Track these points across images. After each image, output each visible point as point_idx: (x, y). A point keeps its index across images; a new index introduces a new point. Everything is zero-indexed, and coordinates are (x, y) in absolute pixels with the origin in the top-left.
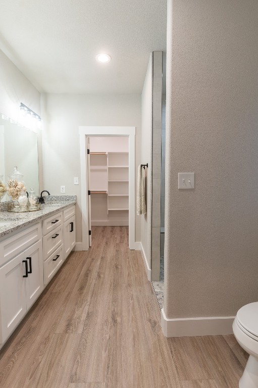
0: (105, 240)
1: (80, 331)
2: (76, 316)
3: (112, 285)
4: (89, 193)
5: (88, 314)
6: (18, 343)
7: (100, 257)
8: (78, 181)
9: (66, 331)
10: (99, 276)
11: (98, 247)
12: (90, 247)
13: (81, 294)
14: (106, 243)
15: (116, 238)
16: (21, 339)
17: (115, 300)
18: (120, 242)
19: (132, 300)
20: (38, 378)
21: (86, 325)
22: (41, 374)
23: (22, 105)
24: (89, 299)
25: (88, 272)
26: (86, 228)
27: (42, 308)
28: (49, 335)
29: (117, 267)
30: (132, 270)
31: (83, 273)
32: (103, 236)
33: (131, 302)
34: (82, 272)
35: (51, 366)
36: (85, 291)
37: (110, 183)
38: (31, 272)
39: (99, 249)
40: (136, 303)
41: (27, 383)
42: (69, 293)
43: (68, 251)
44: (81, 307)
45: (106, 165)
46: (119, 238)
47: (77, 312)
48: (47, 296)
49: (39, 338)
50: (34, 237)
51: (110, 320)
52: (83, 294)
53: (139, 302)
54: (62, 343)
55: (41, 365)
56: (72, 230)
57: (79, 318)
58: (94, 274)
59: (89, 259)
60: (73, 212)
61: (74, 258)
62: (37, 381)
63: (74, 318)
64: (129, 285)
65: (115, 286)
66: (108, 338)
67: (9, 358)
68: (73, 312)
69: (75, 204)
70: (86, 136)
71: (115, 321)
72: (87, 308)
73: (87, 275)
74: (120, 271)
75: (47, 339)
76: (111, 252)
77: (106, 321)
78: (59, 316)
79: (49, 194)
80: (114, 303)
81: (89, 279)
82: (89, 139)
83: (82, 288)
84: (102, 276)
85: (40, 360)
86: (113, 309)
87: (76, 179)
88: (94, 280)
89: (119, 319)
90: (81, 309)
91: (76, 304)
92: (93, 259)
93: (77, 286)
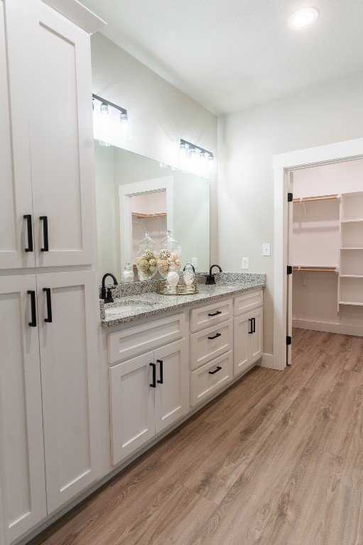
0: (322, 358)
1: (217, 500)
2: (221, 471)
3: (304, 446)
4: (289, 270)
5: (241, 478)
6: (138, 475)
7: (301, 388)
8: (269, 249)
9: (198, 490)
10: (285, 421)
11: (303, 369)
12: (288, 365)
13: (242, 440)
14: (323, 365)
15: (347, 360)
16: (142, 471)
17: (296, 477)
18: (353, 370)
19: (333, 490)
20: (138, 536)
21: (229, 495)
22: (144, 533)
23: (183, 142)
24: (252, 454)
25: (269, 407)
26: (280, 331)
27: (183, 439)
28: (175, 482)
29: (326, 416)
30: (357, 431)
31: (259, 406)
32: (321, 351)
33: (330, 493)
34: (259, 404)
35: (159, 529)
36: (251, 438)
37: (345, 253)
38: (161, 382)
39: (304, 373)
40: (340, 502)
41: (126, 534)
42: (226, 433)
43: (244, 364)
44: (234, 462)
45: (338, 218)
46: (353, 360)
47: (225, 467)
48: (194, 424)
49: (162, 480)
50: (172, 332)
51: (274, 506)
52: (246, 442)
53: (347, 501)
54: (185, 504)
55: (150, 520)
56: (252, 331)
57: (224, 478)
58: (277, 415)
59: (280, 387)
60: (258, 302)
61: (255, 378)
62: (136, 539)
63: (218, 474)
64: (339, 459)
65: (309, 450)
66: (257, 537)
67: (123, 488)
68: (220, 465)
69: (264, 288)
70: (286, 170)
71: (282, 514)
72: (242, 467)
73: (264, 412)
74: (328, 426)
75: (171, 487)
76: (327, 383)
77: (267, 506)
78: (198, 461)
79: (221, 271)
80: (293, 480)
81: (265, 420)
82: (292, 174)
83: (247, 432)
84: (291, 422)
85: (150, 513)
86: (286, 491)
87: (266, 246)
88: (273, 426)
89: (290, 514)
90: (233, 465)
91: (229, 454)
92: (286, 388)
93: (242, 425)
